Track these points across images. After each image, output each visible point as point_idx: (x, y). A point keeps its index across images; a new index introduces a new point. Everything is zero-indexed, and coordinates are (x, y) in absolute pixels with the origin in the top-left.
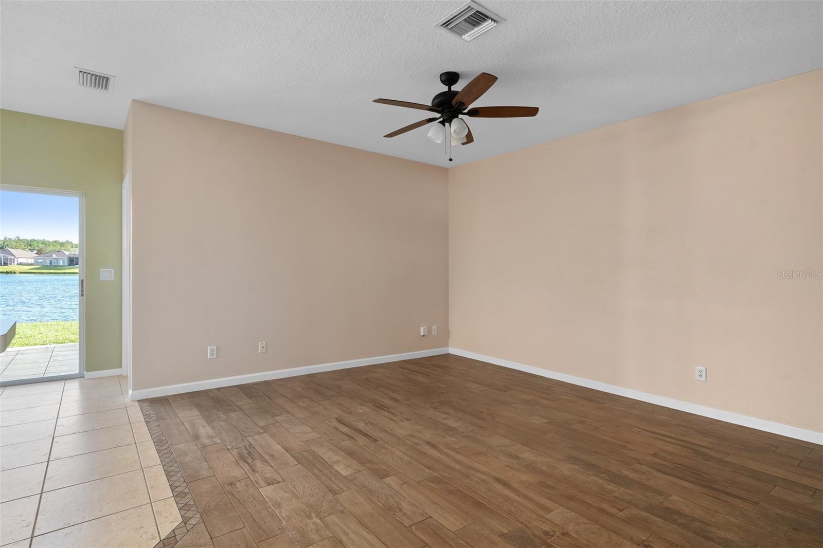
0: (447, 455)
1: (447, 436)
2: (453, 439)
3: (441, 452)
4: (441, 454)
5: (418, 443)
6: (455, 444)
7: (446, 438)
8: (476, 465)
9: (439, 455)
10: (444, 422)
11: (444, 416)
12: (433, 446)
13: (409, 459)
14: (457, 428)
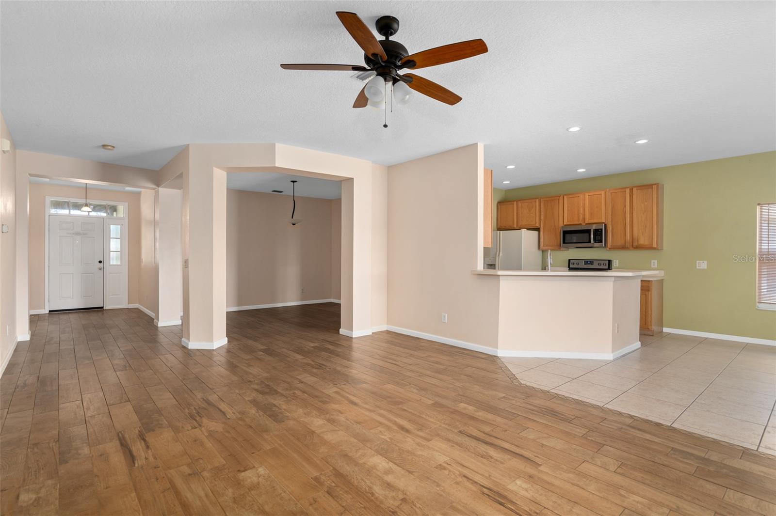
0: (389, 420)
1: (389, 440)
2: (383, 437)
3: (395, 423)
4: (395, 421)
5: (418, 431)
6: (381, 432)
7: (390, 438)
8: (367, 413)
9: (396, 419)
10: (391, 464)
11: (389, 478)
12: (402, 428)
13: (421, 416)
14: (376, 454)
